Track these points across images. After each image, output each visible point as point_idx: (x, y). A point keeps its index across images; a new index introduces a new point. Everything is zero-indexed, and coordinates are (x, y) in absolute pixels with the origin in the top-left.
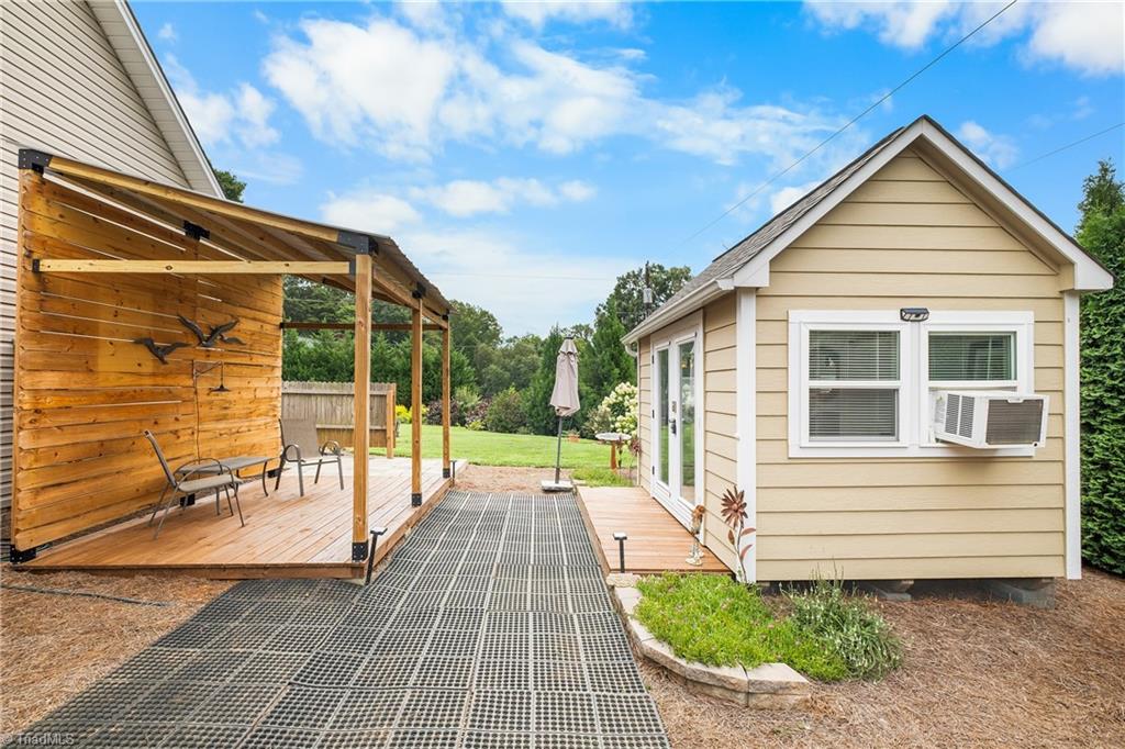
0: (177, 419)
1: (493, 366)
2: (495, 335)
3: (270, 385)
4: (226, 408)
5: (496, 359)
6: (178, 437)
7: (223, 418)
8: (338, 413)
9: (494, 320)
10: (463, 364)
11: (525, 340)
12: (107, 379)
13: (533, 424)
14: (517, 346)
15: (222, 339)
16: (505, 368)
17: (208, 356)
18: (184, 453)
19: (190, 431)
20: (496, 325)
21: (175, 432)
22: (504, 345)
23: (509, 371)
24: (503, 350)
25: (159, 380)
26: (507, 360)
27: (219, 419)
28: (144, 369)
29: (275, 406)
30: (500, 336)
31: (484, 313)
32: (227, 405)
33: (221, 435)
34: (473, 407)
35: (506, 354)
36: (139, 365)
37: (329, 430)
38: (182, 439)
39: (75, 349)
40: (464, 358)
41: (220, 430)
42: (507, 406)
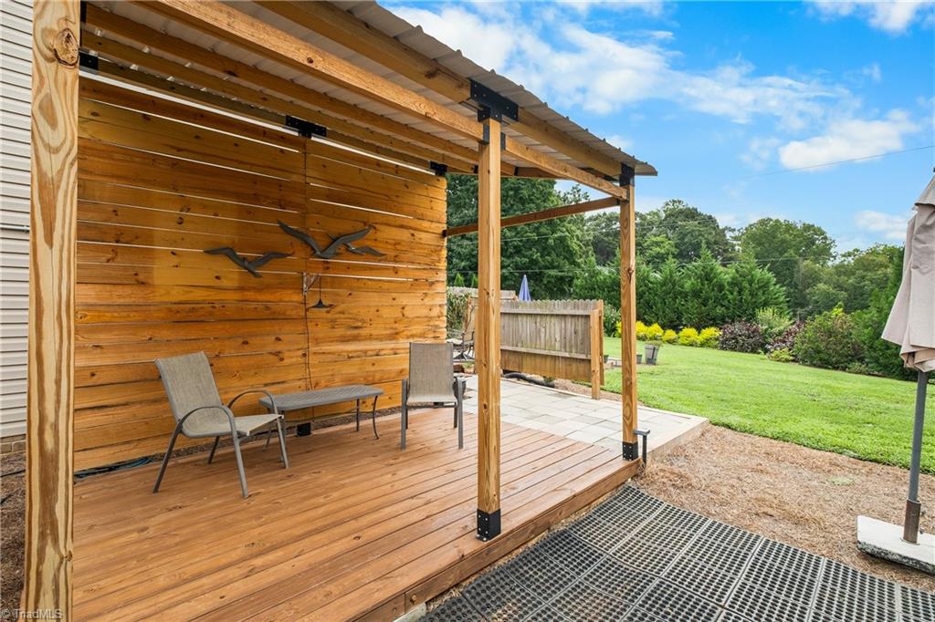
0: (278, 339)
1: (821, 286)
2: (824, 252)
3: (428, 301)
4: (356, 328)
5: (826, 277)
6: (282, 359)
7: (356, 339)
8: (543, 335)
9: (823, 233)
10: (768, 283)
11: (873, 252)
12: (168, 293)
13: (877, 361)
14: (857, 262)
15: (348, 249)
16: (840, 287)
17: (328, 268)
18: (292, 377)
19: (300, 353)
20: (826, 238)
21: (277, 354)
22: (837, 262)
23: (846, 290)
24: (836, 267)
25: (250, 295)
26: (843, 278)
27: (345, 340)
28: (225, 283)
29: (437, 327)
30: (832, 250)
31: (808, 228)
32: (359, 324)
33: (349, 358)
34: (780, 333)
35: (841, 270)
36: (218, 278)
37: (535, 355)
38: (287, 361)
39: (119, 259)
40: (770, 275)
41: (348, 352)
42: (830, 333)
